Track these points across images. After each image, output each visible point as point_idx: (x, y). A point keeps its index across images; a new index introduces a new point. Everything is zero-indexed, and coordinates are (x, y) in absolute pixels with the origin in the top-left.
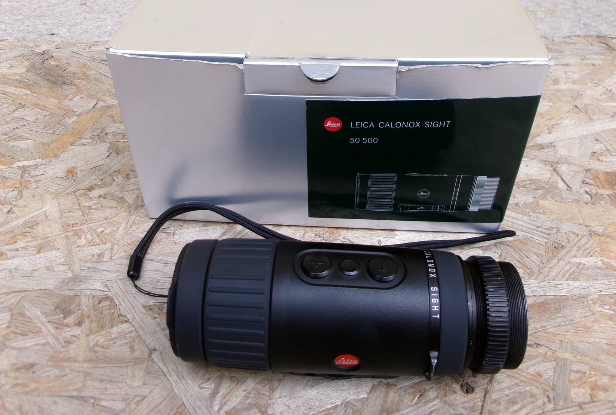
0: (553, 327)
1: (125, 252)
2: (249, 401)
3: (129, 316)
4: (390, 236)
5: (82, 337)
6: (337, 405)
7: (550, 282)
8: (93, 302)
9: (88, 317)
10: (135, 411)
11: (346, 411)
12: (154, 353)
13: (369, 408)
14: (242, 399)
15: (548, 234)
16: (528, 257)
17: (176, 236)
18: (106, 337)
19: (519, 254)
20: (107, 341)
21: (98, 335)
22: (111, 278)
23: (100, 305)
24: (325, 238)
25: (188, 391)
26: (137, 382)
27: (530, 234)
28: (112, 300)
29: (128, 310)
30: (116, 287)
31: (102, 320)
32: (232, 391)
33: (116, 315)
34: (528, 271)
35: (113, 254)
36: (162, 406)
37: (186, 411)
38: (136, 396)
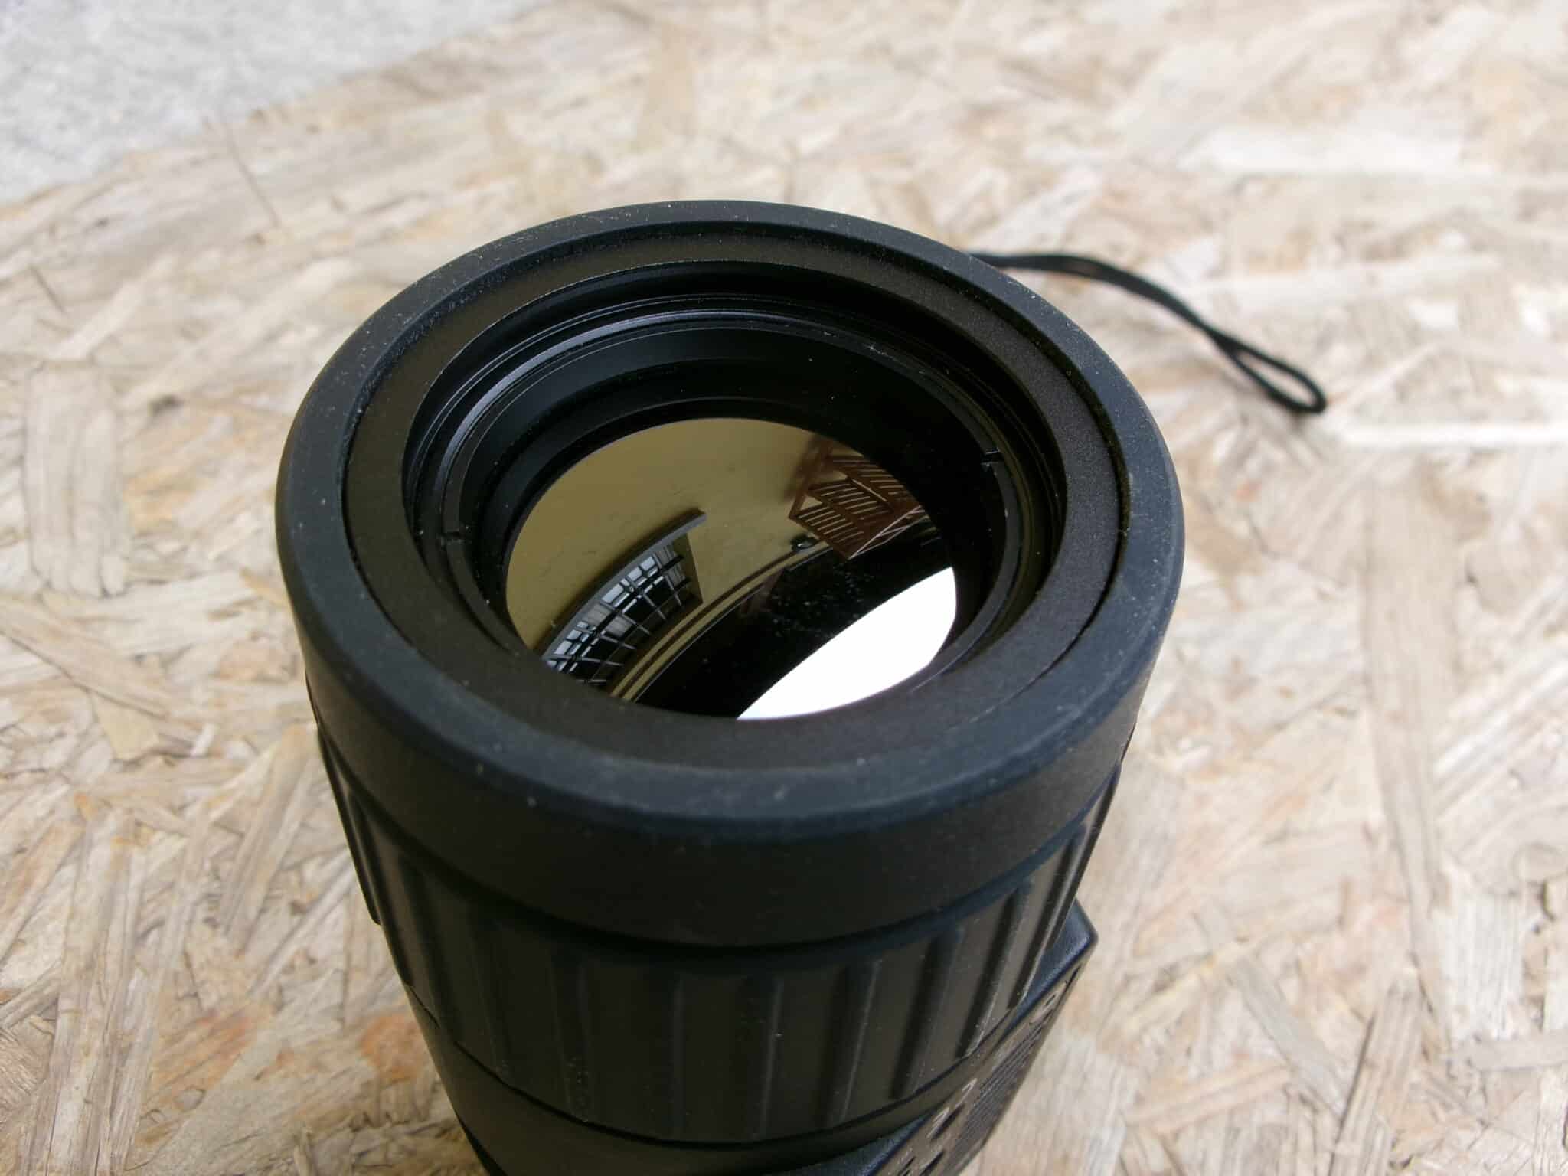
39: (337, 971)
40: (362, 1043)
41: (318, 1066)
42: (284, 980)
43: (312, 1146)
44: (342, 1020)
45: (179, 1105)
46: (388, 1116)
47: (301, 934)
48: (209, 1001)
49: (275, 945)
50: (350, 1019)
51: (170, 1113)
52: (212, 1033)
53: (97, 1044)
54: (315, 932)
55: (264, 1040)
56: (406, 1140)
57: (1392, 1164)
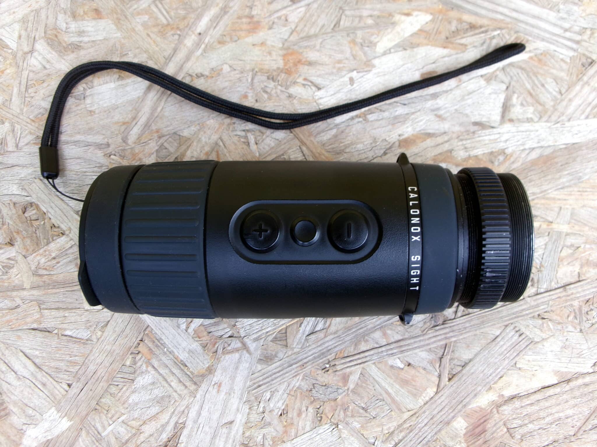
0: (556, 190)
1: (31, 133)
3: (63, 226)
4: (365, 70)
5: (20, 258)
7: (564, 124)
8: (17, 212)
9: (18, 233)
10: (102, 339)
15: (578, 42)
16: (543, 85)
17: (88, 101)
18: (45, 256)
19: (533, 82)
20: (48, 261)
21: (37, 255)
22: (26, 177)
23: (26, 215)
24: (280, 83)
27: (554, 44)
28: (37, 207)
29: (59, 218)
30: (35, 189)
31: (35, 235)
33: (48, 226)
34: (540, 108)
35: (18, 139)
36: (127, 331)
37: (153, 332)
38: (98, 323)
39: (291, 28)
40: (284, 56)
41: (270, 53)
42: (276, 20)
43: (255, 75)
44: (283, 44)
45: (231, 39)
46: (278, 81)
47: (289, 9)
48: (254, 13)
49: (280, 7)
50: (286, 45)
51: (228, 39)
52: (250, 23)
53: (221, 5)
54: (293, 11)
55: (261, 35)
56: (279, 91)
57: (539, 315)
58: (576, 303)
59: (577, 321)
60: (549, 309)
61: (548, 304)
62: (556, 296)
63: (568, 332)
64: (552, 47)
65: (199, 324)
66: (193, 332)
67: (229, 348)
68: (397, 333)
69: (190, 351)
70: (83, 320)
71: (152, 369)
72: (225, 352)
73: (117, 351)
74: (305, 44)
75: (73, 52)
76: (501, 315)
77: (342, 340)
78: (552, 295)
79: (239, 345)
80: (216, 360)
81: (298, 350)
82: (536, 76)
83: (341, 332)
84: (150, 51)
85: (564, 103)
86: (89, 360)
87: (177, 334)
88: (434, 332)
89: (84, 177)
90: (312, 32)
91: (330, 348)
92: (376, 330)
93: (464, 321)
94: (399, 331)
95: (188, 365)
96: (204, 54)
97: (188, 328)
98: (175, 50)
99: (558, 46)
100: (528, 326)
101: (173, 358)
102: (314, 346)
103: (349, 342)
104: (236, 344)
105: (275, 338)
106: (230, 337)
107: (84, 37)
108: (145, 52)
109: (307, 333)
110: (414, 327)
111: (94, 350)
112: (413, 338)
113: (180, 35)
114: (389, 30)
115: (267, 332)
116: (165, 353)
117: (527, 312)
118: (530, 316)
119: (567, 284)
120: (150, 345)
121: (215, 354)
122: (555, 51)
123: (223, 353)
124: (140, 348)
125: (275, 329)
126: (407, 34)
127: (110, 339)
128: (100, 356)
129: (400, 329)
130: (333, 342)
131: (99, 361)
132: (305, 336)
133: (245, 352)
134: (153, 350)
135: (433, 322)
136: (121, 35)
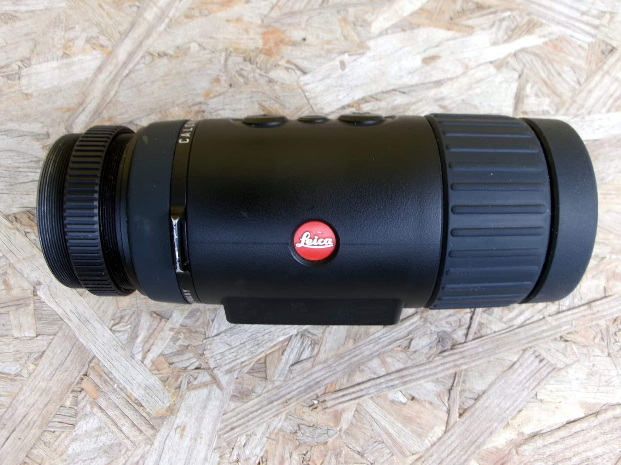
2: (179, 343)
4: (359, 52)
6: (292, 336)
10: (36, 373)
11: (303, 343)
12: (39, 290)
13: (331, 336)
14: (170, 341)
15: (596, 27)
16: (559, 74)
17: (24, 81)
19: (548, 70)
24: (259, 65)
25: (97, 338)
26: (27, 333)
27: (570, 28)
32: (155, 332)
34: (557, 99)
36: (68, 363)
37: (101, 365)
38: (31, 353)
39: (272, 3)
40: (264, 34)
41: (247, 31)
43: (229, 55)
44: (263, 21)
45: (201, 12)
46: (257, 63)
50: (266, 22)
51: (196, 12)
55: (237, 9)
56: (257, 76)
57: (561, 337)
58: (602, 323)
59: (604, 344)
60: (573, 329)
61: (571, 324)
62: (580, 315)
63: (595, 356)
64: (569, 32)
65: (158, 354)
66: (151, 364)
67: (196, 383)
68: (399, 361)
69: (147, 387)
70: (11, 351)
71: (99, 411)
72: (191, 387)
73: (54, 389)
74: (288, 21)
75: (6, 23)
76: (518, 338)
77: (333, 371)
78: (576, 313)
79: (208, 378)
80: (179, 398)
81: (280, 383)
82: (552, 64)
83: (332, 360)
84: (103, 25)
85: (583, 94)
86: (18, 401)
87: (130, 366)
88: (441, 359)
89: (17, 174)
90: (297, 7)
91: (318, 380)
92: (373, 357)
93: (476, 345)
94: (401, 358)
95: (143, 404)
96: (168, 30)
97: (144, 358)
98: (133, 25)
99: (574, 31)
100: (549, 350)
101: (126, 397)
102: (299, 378)
103: (341, 373)
104: (204, 377)
105: (252, 369)
106: (196, 368)
107: (20, 5)
108: (96, 25)
109: (291, 363)
110: (417, 353)
111: (25, 388)
112: (417, 366)
113: (138, 7)
114: (386, 8)
115: (242, 362)
116: (115, 390)
117: (548, 334)
118: (551, 338)
119: (592, 300)
120: (97, 380)
121: (178, 390)
122: (572, 36)
123: (188, 389)
124: (84, 385)
125: (252, 358)
126: (406, 13)
127: (46, 374)
128: (32, 395)
129: (401, 356)
130: (323, 372)
131: (30, 401)
132: (288, 366)
133: (215, 387)
134: (100, 386)
135: (440, 347)
136: (67, 5)
